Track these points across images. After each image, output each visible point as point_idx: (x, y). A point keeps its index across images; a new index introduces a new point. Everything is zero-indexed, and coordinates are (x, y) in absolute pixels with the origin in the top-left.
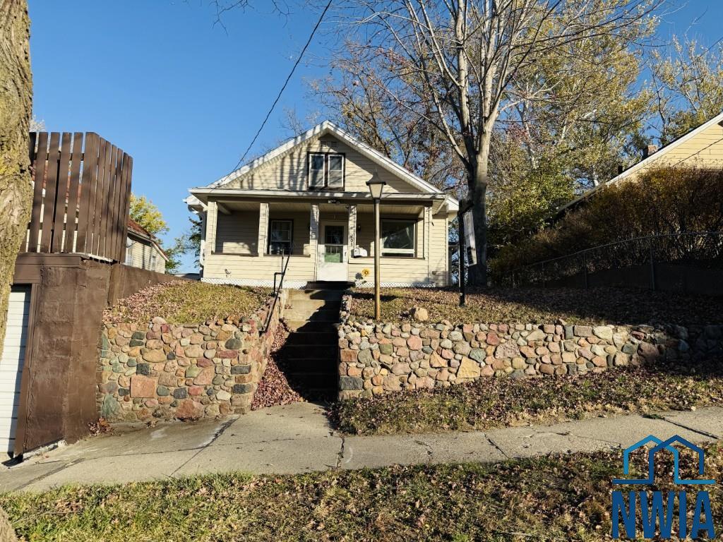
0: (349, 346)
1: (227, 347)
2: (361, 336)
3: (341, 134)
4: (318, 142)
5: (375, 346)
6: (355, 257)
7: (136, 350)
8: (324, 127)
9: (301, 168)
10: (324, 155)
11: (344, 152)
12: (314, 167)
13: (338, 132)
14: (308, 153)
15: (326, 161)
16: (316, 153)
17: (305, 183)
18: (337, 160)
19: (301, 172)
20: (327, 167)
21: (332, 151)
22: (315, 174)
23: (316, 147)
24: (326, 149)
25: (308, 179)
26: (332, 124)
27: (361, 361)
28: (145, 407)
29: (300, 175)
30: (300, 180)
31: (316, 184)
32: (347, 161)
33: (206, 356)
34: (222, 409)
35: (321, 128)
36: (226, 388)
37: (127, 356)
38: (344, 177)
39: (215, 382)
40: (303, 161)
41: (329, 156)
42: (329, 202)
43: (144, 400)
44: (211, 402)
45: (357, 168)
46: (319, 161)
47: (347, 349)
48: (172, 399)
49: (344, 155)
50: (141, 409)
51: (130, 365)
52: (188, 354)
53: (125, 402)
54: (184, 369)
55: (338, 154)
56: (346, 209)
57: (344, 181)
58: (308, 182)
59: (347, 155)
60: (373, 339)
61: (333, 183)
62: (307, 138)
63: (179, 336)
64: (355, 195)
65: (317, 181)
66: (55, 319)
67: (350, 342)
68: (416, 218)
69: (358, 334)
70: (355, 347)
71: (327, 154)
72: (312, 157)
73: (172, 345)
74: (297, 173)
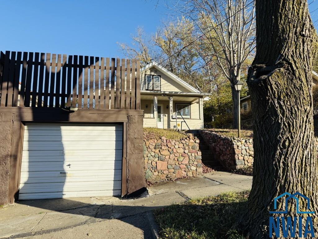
0: (238, 148)
1: (192, 149)
2: (241, 144)
3: (160, 68)
4: (149, 71)
5: (247, 148)
6: (173, 119)
7: (157, 151)
8: (153, 64)
9: (143, 81)
10: (152, 76)
11: (161, 75)
12: (148, 81)
13: (159, 67)
14: (145, 75)
15: (153, 79)
16: (149, 75)
17: (144, 87)
18: (157, 78)
19: (143, 83)
20: (153, 81)
21: (155, 74)
22: (149, 84)
23: (148, 73)
24: (153, 73)
25: (145, 86)
26: (156, 63)
27: (243, 153)
28: (163, 174)
29: (142, 84)
30: (142, 86)
31: (149, 88)
32: (161, 79)
33: (185, 152)
34: (193, 174)
35: (152, 64)
36: (194, 165)
37: (154, 153)
38: (161, 85)
39: (190, 163)
40: (143, 78)
41: (154, 76)
42: (162, 95)
43: (162, 171)
44: (189, 171)
45: (166, 82)
46: (150, 78)
47: (237, 149)
48: (173, 170)
49: (160, 76)
50: (162, 175)
51: (155, 157)
52: (178, 152)
53: (155, 172)
54: (177, 158)
55: (158, 76)
56: (168, 99)
57: (161, 87)
58: (145, 87)
59: (161, 76)
60: (246, 145)
61: (156, 88)
62: (146, 68)
63: (174, 144)
64: (173, 93)
65: (149, 87)
66: (135, 137)
67: (238, 146)
68: (190, 103)
69: (240, 143)
70: (240, 148)
71: (153, 76)
72: (147, 77)
73: (172, 148)
74: (141, 83)
